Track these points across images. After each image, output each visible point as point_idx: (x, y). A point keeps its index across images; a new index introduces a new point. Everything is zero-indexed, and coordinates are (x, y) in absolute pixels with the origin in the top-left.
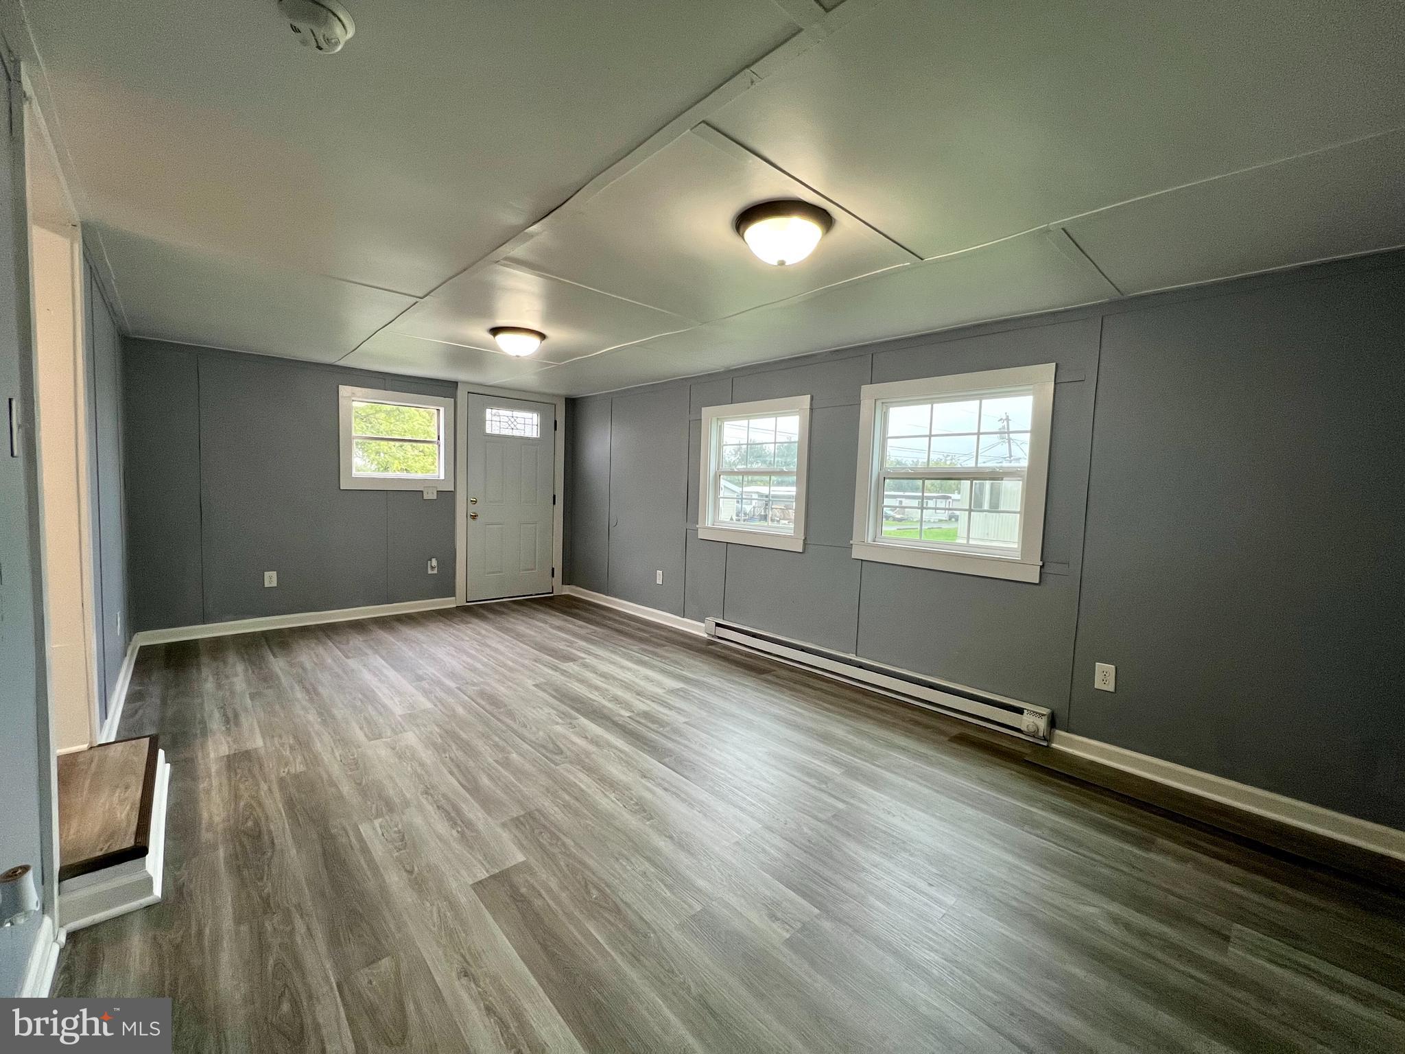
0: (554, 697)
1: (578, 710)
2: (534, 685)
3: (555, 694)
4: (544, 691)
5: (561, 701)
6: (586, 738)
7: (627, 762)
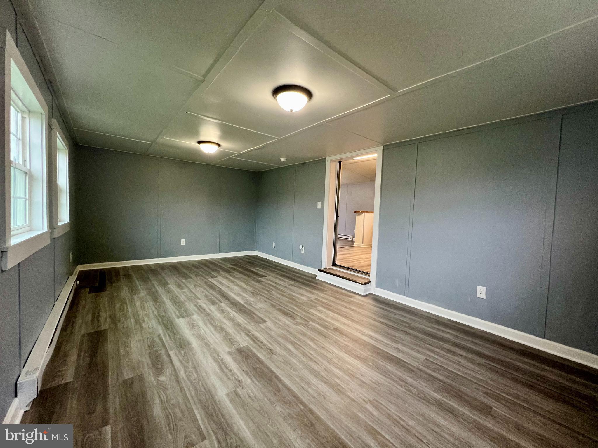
0: (254, 314)
1: (243, 306)
2: (266, 322)
3: (254, 316)
4: (260, 318)
5: (251, 311)
6: (242, 296)
7: (231, 289)
